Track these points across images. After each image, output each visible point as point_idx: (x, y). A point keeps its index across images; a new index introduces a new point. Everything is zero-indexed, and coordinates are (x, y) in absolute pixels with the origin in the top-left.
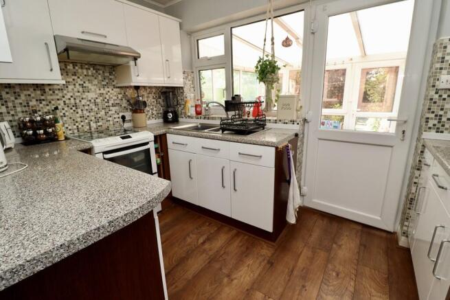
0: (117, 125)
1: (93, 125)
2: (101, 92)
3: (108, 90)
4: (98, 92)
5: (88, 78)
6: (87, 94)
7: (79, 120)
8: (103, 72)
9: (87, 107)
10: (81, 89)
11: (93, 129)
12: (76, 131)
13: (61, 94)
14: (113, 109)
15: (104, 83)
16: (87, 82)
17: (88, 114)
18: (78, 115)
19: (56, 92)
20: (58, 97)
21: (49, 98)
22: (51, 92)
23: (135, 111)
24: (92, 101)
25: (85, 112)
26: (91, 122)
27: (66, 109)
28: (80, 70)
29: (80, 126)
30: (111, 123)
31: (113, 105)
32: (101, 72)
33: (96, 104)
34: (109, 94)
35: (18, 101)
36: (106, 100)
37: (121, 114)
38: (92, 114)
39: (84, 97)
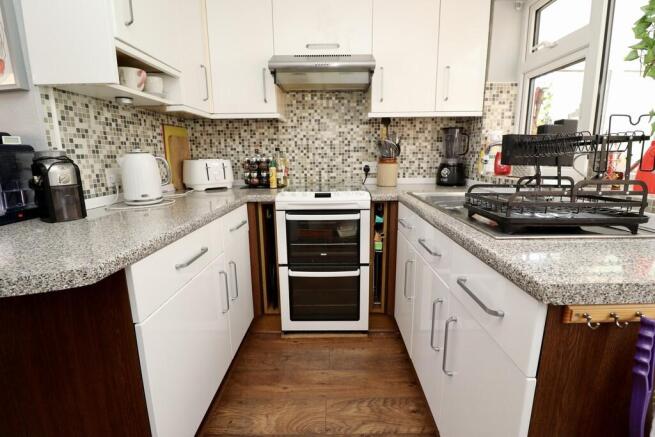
0: (357, 178)
1: (325, 175)
2: (341, 130)
3: (352, 127)
4: (338, 129)
5: (327, 111)
6: (322, 133)
7: (309, 166)
8: (349, 102)
9: (320, 151)
10: (316, 127)
11: (323, 180)
12: (303, 181)
13: (293, 133)
14: (355, 155)
15: (346, 117)
16: (325, 117)
17: (320, 160)
18: (308, 161)
19: (290, 130)
20: (290, 137)
21: (281, 137)
22: (284, 131)
23: (382, 160)
24: (328, 142)
25: (317, 157)
26: (323, 172)
27: (296, 151)
28: (319, 102)
29: (308, 175)
30: (349, 175)
31: (356, 150)
32: (345, 101)
33: (332, 147)
34: (352, 133)
35: (253, 140)
36: (346, 142)
37: (364, 164)
38: (325, 160)
39: (319, 136)
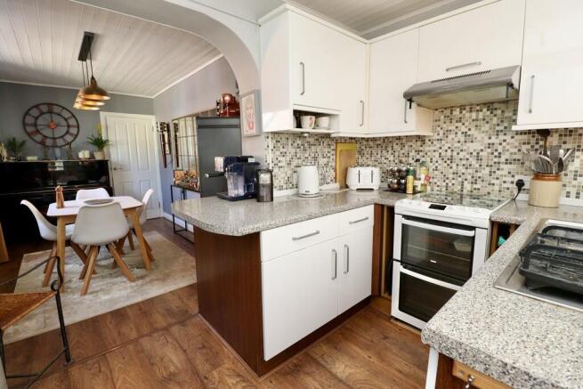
0: (507, 193)
1: (468, 186)
2: (490, 141)
3: (505, 138)
4: (487, 141)
5: (475, 123)
6: (468, 144)
7: (451, 176)
8: (503, 112)
9: (464, 162)
10: (462, 139)
11: (465, 192)
12: (444, 189)
13: (438, 146)
14: (506, 168)
15: (498, 128)
16: (473, 129)
17: (464, 171)
18: (451, 171)
19: (435, 142)
20: (435, 148)
21: (427, 149)
22: (430, 143)
23: (538, 176)
24: (475, 154)
25: (460, 168)
26: (466, 182)
27: (440, 162)
28: (468, 115)
29: (450, 184)
30: (496, 188)
31: (507, 162)
32: (499, 112)
33: (478, 158)
34: (504, 144)
36: (496, 154)
37: (517, 178)
38: (470, 171)
39: (465, 148)
